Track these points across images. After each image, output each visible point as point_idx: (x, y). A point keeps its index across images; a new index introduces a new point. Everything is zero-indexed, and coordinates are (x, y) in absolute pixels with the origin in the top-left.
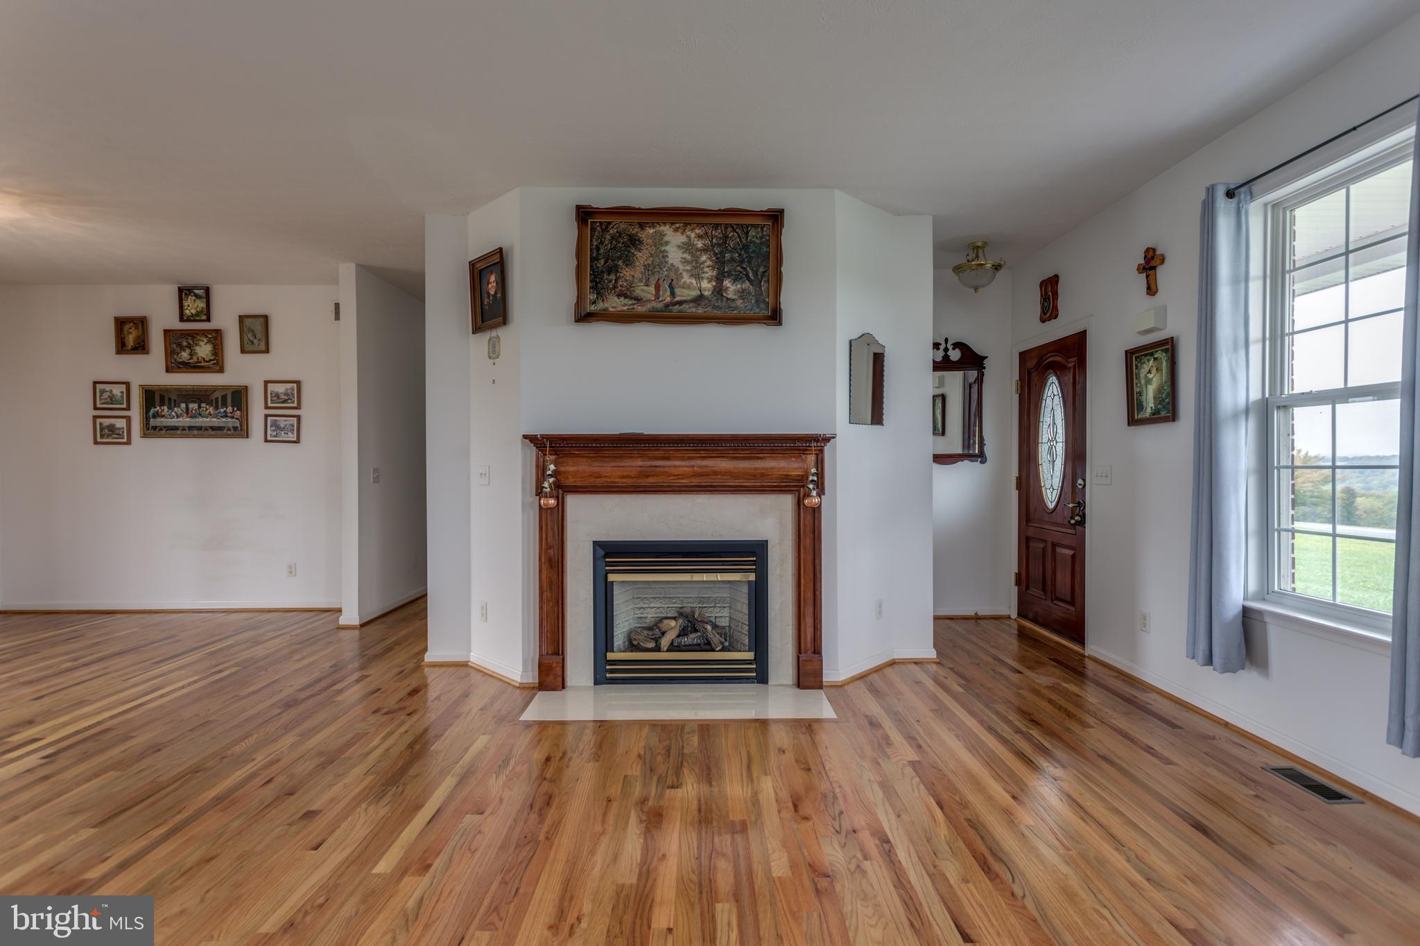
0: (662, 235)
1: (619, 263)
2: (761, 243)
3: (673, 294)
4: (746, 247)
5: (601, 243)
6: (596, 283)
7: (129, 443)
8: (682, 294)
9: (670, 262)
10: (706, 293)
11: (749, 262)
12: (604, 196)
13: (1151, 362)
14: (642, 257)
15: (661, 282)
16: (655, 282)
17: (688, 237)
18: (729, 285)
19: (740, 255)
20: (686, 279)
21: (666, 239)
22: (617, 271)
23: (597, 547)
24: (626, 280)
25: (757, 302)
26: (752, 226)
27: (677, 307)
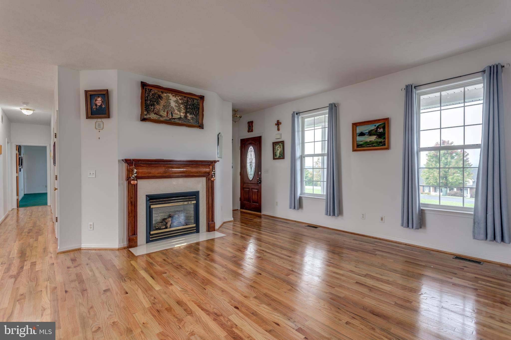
0: (169, 97)
1: (155, 103)
2: (198, 104)
3: (172, 116)
4: (193, 105)
5: (149, 95)
6: (147, 109)
8: (175, 116)
9: (171, 105)
10: (182, 117)
11: (194, 109)
12: (150, 81)
13: (278, 146)
14: (162, 102)
15: (168, 111)
16: (166, 111)
17: (177, 99)
18: (189, 115)
19: (192, 107)
20: (176, 112)
21: (170, 98)
22: (154, 106)
23: (147, 197)
24: (157, 109)
25: (196, 121)
26: (195, 99)
27: (173, 120)
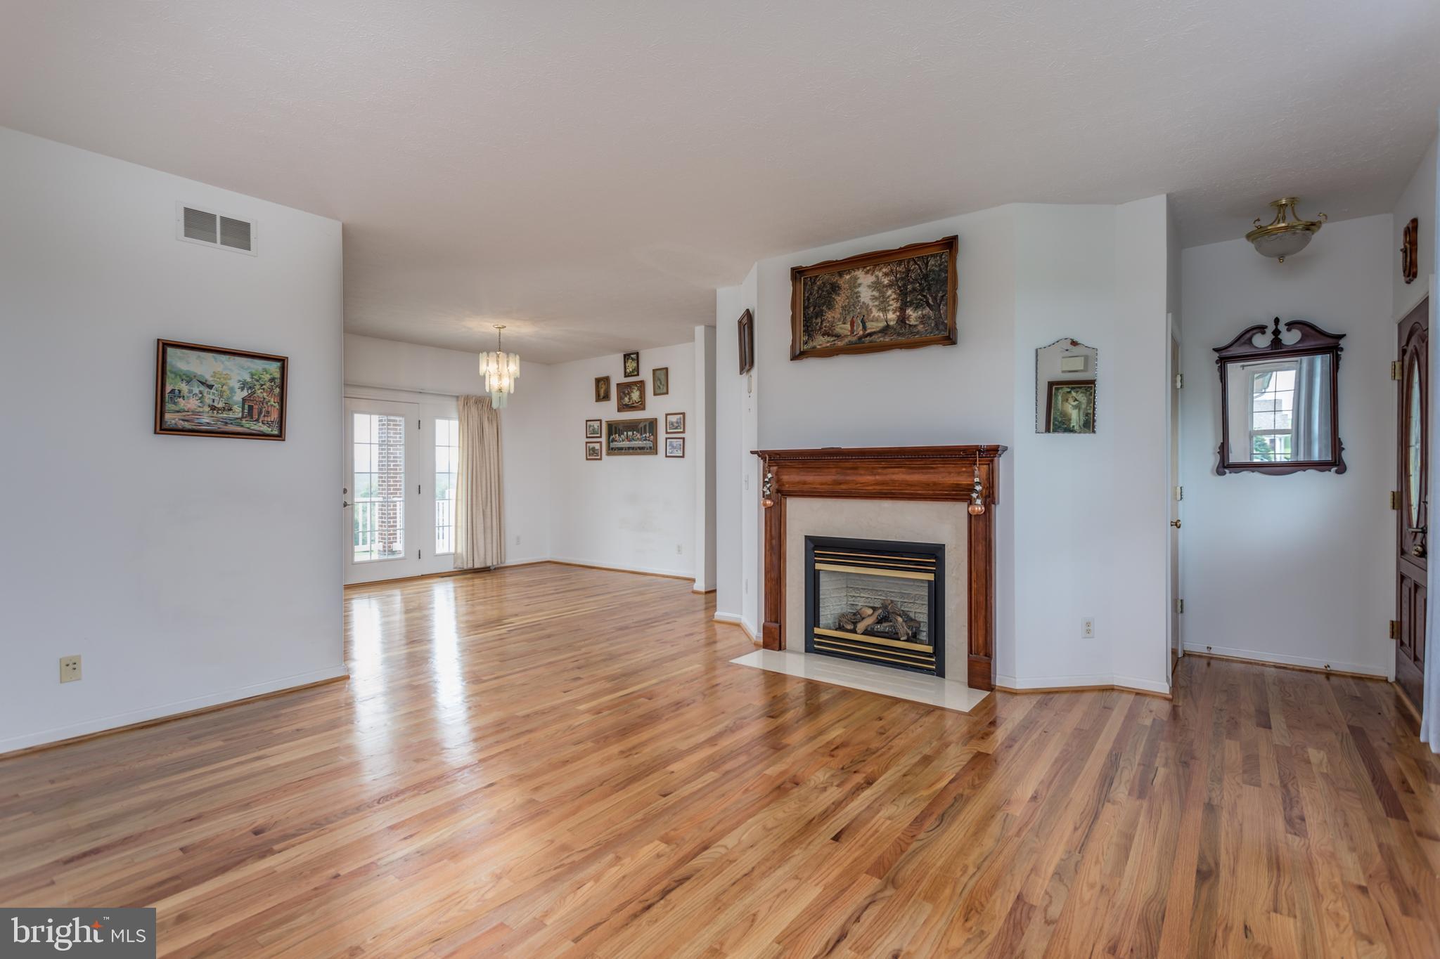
0: (856, 278)
1: (824, 308)
2: (940, 270)
3: (864, 328)
4: (926, 277)
5: (811, 294)
6: (808, 327)
7: (601, 459)
8: (872, 326)
9: (862, 301)
10: (892, 323)
11: (929, 289)
12: (810, 256)
14: (840, 300)
15: (855, 319)
16: (850, 319)
17: (877, 277)
18: (911, 313)
19: (920, 284)
20: (875, 313)
21: (859, 281)
22: (822, 315)
23: (808, 542)
24: (829, 321)
25: (936, 325)
26: (932, 256)
27: (868, 338)
